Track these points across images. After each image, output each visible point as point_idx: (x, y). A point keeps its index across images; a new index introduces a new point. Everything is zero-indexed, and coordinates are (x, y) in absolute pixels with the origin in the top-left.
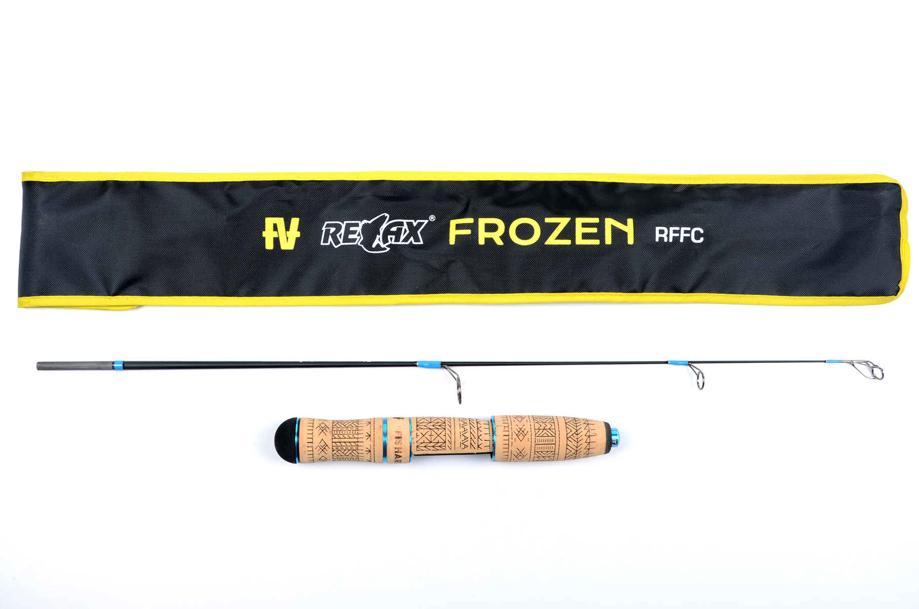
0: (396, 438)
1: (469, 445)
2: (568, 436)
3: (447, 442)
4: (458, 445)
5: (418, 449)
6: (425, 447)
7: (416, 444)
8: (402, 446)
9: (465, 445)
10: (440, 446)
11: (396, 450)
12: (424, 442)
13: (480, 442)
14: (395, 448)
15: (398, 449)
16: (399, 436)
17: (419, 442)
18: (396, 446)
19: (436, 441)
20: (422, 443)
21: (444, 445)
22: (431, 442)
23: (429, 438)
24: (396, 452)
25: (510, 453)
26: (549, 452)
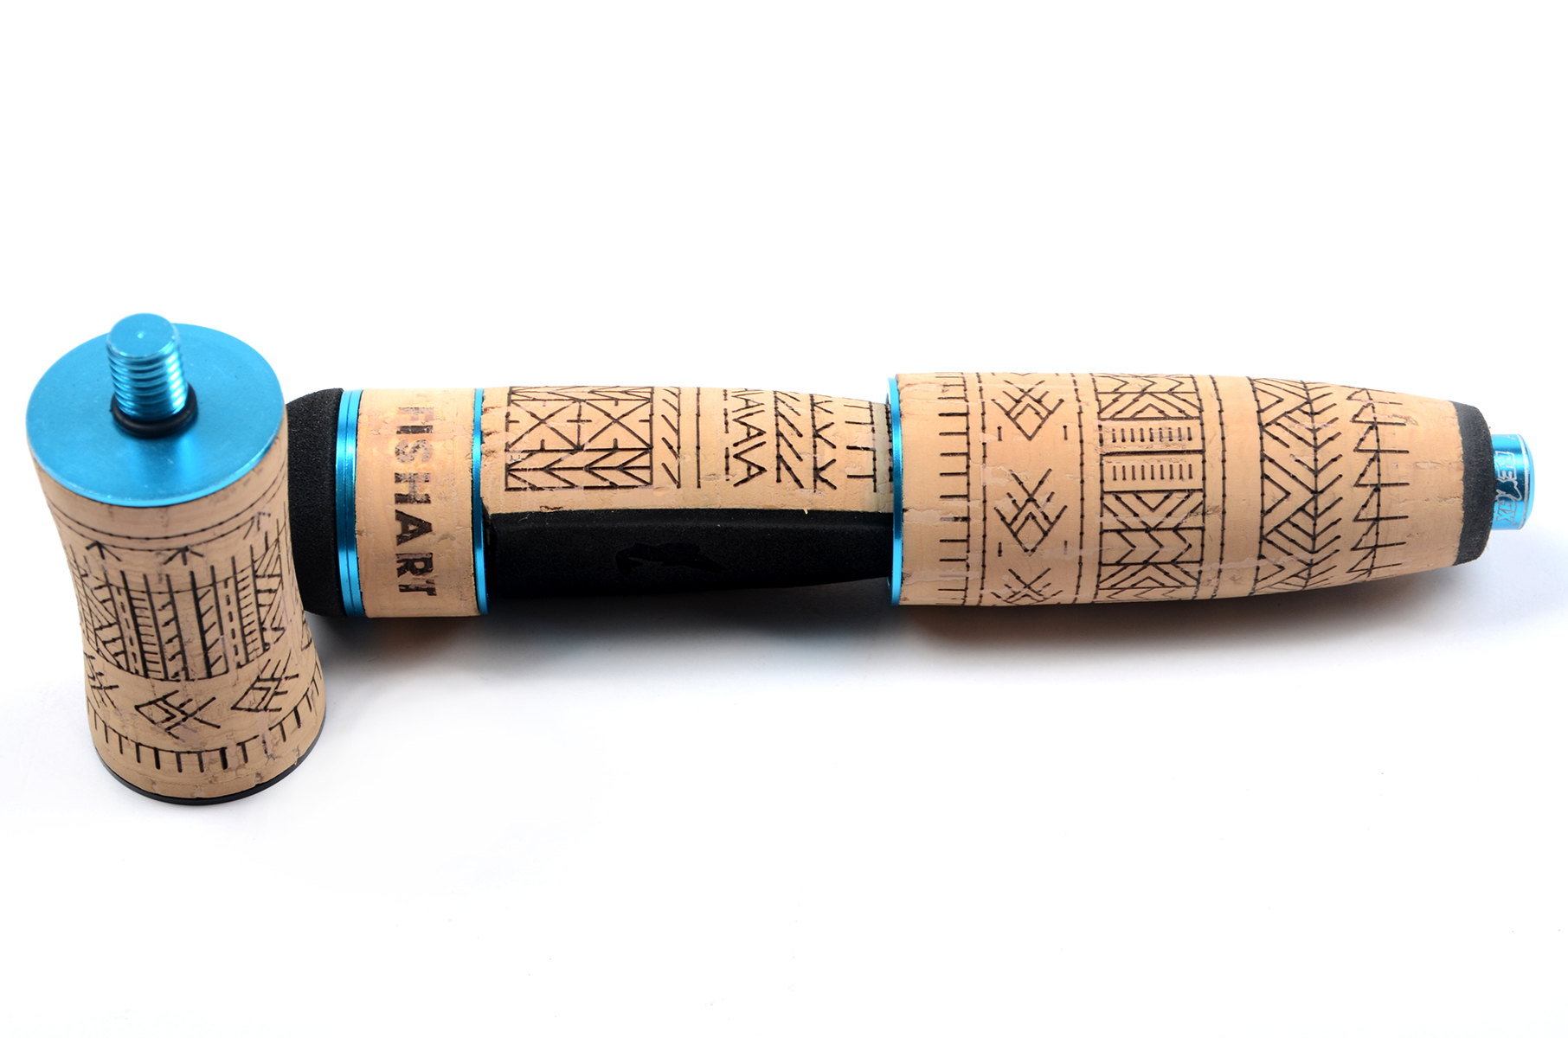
0: (403, 429)
1: (770, 464)
2: (1271, 521)
3: (659, 447)
4: (714, 462)
5: (513, 483)
6: (549, 469)
7: (503, 459)
8: (432, 467)
9: (750, 464)
10: (623, 468)
11: (404, 489)
12: (542, 450)
13: (825, 455)
14: (398, 478)
15: (412, 480)
16: (416, 423)
17: (519, 446)
18: (403, 468)
19: (605, 441)
20: (531, 453)
21: (644, 461)
22: (578, 448)
23: (569, 430)
24: (401, 499)
25: (976, 504)
26: (1176, 499)
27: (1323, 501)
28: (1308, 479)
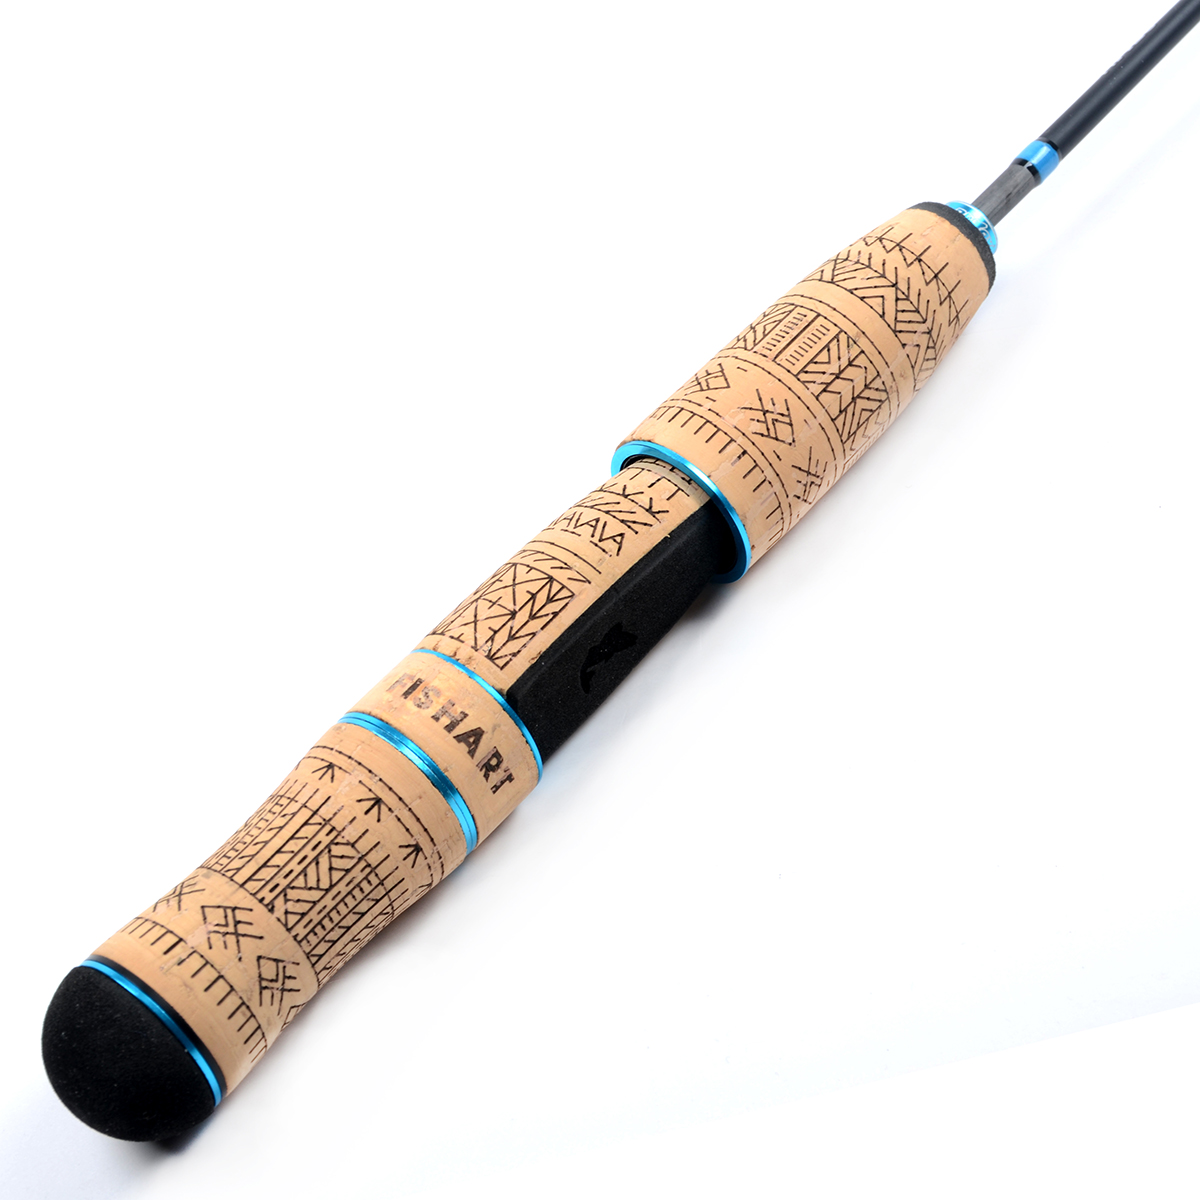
0: (406, 694)
1: (623, 528)
2: (890, 317)
3: (555, 574)
4: (594, 554)
5: (501, 662)
6: (512, 637)
7: (480, 656)
8: (447, 695)
9: (613, 538)
10: (550, 600)
11: (445, 721)
12: (496, 632)
13: (644, 500)
14: (436, 718)
15: (444, 712)
16: (410, 684)
17: (480, 642)
18: (432, 711)
19: (522, 598)
20: (492, 639)
21: (556, 587)
22: (513, 614)
23: (496, 611)
24: (450, 728)
25: (740, 439)
26: (833, 346)
27: (903, 286)
28: (882, 282)
